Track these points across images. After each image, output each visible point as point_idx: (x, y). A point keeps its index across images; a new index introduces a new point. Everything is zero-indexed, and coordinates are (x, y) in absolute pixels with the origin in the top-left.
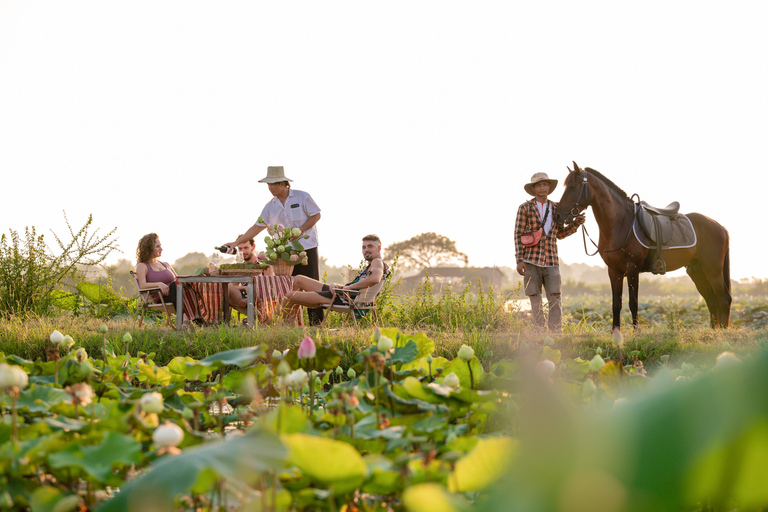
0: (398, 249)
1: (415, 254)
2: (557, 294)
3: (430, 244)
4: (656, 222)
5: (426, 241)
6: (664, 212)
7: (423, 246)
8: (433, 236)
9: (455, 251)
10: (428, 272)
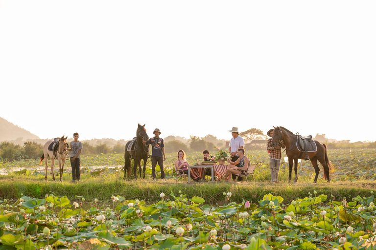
0: (244, 134)
1: (249, 136)
2: (278, 170)
3: (254, 132)
4: (304, 142)
5: (252, 131)
6: (307, 139)
7: (252, 133)
8: (255, 129)
9: (263, 134)
10: (254, 142)
